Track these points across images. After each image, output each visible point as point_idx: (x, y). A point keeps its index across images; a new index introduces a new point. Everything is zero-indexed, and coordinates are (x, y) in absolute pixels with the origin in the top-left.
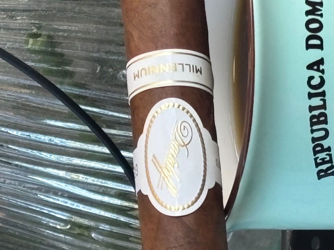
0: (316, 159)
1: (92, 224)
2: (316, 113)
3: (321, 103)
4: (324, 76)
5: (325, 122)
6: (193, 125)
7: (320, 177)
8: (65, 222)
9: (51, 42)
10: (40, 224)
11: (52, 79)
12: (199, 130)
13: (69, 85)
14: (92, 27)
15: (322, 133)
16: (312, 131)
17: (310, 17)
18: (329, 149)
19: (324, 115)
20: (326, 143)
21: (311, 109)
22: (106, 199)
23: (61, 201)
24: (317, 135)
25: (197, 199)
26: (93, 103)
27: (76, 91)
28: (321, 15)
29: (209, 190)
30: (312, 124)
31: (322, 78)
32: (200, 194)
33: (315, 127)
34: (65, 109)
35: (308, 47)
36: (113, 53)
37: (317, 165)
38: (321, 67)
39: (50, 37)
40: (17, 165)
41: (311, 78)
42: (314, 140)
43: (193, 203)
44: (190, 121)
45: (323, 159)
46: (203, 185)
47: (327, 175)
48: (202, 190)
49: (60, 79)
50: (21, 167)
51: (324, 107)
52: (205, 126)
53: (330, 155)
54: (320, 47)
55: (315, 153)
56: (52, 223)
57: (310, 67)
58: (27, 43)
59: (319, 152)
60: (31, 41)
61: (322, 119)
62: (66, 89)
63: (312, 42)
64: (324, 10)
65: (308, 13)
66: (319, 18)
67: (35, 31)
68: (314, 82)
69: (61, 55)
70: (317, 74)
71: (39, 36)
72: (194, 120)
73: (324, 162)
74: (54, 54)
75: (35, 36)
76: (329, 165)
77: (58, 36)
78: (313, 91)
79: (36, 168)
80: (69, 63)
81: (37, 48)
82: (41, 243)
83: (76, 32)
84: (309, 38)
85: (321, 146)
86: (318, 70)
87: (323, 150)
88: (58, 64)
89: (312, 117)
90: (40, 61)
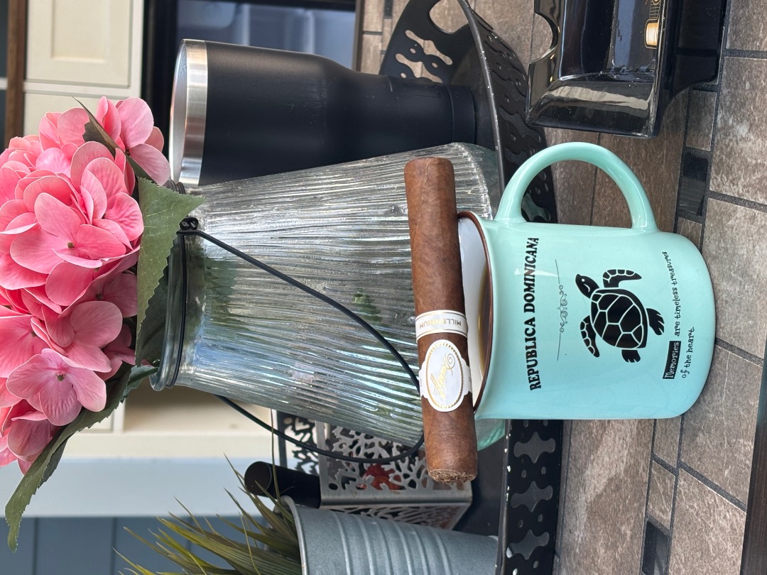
0: (529, 378)
1: (391, 408)
2: (530, 350)
3: (533, 344)
4: (535, 328)
5: (535, 356)
6: (455, 356)
7: (532, 389)
8: (375, 407)
9: (368, 299)
10: (359, 408)
11: (368, 322)
12: (459, 359)
13: (378, 325)
14: (393, 291)
15: (533, 363)
16: (528, 361)
17: (527, 292)
18: (537, 372)
19: (535, 352)
20: (535, 369)
21: (527, 348)
22: (399, 394)
23: (373, 394)
24: (530, 363)
25: (458, 401)
26: (392, 336)
27: (383, 329)
28: (533, 292)
29: (465, 396)
30: (528, 357)
31: (533, 329)
32: (459, 398)
33: (529, 359)
34: (376, 340)
35: (526, 310)
36: (405, 307)
37: (530, 381)
38: (533, 323)
39: (367, 296)
40: (346, 373)
41: (527, 329)
42: (528, 366)
43: (455, 404)
44: (454, 354)
45: (534, 378)
46: (461, 393)
47: (536, 388)
48: (460, 396)
49: (373, 322)
50: (349, 374)
51: (535, 347)
52: (462, 357)
53: (538, 376)
54: (533, 310)
55: (529, 374)
56: (367, 407)
57: (527, 323)
58: (354, 300)
59: (531, 374)
60: (356, 298)
61: (533, 354)
62: (376, 328)
63: (528, 308)
64: (535, 288)
65: (525, 290)
66: (532, 293)
67: (359, 293)
68: (529, 332)
69: (374, 307)
70: (531, 327)
71: (361, 296)
72: (456, 353)
73: (534, 380)
74: (370, 307)
75: (359, 296)
76: (537, 382)
77: (372, 296)
78: (528, 337)
79: (358, 374)
80: (379, 312)
81: (360, 303)
82: (359, 419)
83: (384, 293)
84: (526, 305)
85: (533, 370)
86: (531, 324)
87: (534, 373)
88: (373, 313)
89: (528, 353)
90: (361, 311)
